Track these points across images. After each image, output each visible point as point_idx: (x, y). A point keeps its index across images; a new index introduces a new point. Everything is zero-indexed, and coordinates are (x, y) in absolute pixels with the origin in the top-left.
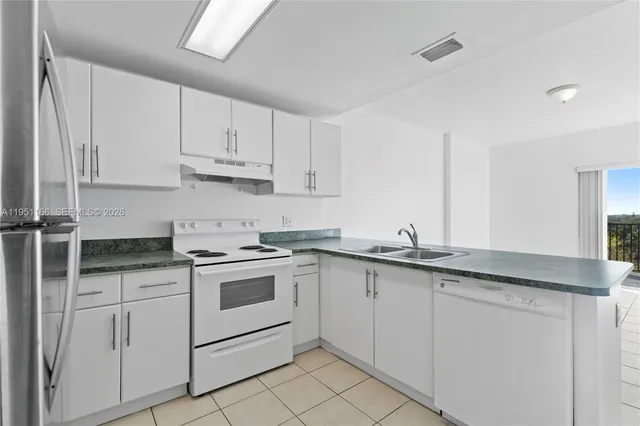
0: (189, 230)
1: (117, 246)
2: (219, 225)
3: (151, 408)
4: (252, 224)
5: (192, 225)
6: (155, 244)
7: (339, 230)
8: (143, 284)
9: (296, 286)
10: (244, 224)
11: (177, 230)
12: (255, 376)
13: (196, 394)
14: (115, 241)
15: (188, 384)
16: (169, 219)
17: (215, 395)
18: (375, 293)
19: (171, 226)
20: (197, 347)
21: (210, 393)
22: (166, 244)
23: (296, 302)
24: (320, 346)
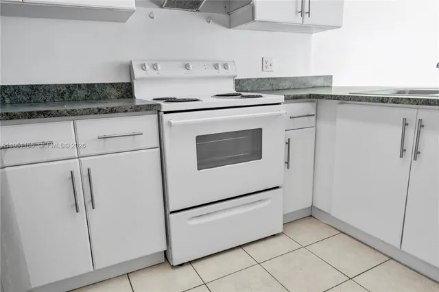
0: (150, 72)
1: (71, 93)
2: (187, 67)
3: (127, 274)
4: (225, 67)
5: (155, 67)
6: (114, 91)
7: (331, 77)
8: (102, 135)
9: (288, 143)
10: (216, 66)
11: (138, 73)
12: (240, 246)
13: (175, 263)
14: (68, 86)
15: (165, 252)
16: (125, 59)
17: (196, 265)
18: (417, 153)
19: (130, 69)
20: (172, 212)
21: (190, 262)
22: (126, 91)
23: (288, 163)
24: (311, 215)
